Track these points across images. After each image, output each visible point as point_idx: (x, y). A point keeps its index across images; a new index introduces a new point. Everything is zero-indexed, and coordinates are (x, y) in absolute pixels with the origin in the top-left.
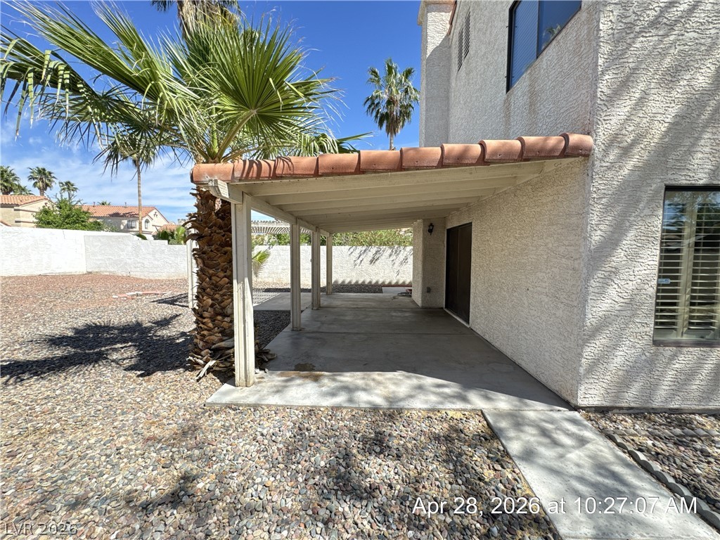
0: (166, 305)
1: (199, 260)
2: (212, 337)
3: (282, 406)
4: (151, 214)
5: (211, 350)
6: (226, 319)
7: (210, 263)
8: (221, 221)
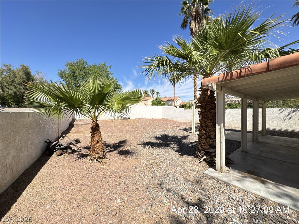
0: (184, 131)
1: (201, 115)
2: (205, 147)
3: (242, 189)
4: (178, 99)
5: (205, 152)
6: (211, 140)
7: (205, 116)
8: (210, 99)
